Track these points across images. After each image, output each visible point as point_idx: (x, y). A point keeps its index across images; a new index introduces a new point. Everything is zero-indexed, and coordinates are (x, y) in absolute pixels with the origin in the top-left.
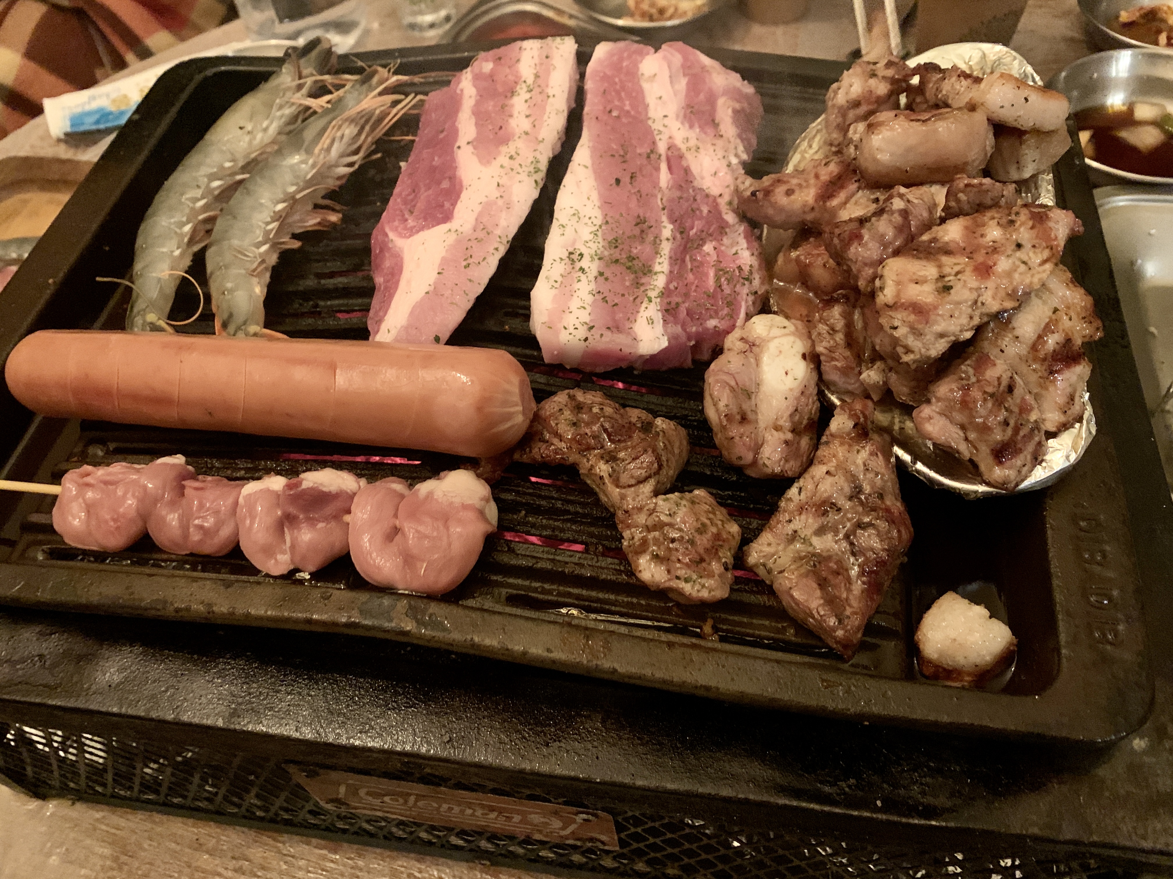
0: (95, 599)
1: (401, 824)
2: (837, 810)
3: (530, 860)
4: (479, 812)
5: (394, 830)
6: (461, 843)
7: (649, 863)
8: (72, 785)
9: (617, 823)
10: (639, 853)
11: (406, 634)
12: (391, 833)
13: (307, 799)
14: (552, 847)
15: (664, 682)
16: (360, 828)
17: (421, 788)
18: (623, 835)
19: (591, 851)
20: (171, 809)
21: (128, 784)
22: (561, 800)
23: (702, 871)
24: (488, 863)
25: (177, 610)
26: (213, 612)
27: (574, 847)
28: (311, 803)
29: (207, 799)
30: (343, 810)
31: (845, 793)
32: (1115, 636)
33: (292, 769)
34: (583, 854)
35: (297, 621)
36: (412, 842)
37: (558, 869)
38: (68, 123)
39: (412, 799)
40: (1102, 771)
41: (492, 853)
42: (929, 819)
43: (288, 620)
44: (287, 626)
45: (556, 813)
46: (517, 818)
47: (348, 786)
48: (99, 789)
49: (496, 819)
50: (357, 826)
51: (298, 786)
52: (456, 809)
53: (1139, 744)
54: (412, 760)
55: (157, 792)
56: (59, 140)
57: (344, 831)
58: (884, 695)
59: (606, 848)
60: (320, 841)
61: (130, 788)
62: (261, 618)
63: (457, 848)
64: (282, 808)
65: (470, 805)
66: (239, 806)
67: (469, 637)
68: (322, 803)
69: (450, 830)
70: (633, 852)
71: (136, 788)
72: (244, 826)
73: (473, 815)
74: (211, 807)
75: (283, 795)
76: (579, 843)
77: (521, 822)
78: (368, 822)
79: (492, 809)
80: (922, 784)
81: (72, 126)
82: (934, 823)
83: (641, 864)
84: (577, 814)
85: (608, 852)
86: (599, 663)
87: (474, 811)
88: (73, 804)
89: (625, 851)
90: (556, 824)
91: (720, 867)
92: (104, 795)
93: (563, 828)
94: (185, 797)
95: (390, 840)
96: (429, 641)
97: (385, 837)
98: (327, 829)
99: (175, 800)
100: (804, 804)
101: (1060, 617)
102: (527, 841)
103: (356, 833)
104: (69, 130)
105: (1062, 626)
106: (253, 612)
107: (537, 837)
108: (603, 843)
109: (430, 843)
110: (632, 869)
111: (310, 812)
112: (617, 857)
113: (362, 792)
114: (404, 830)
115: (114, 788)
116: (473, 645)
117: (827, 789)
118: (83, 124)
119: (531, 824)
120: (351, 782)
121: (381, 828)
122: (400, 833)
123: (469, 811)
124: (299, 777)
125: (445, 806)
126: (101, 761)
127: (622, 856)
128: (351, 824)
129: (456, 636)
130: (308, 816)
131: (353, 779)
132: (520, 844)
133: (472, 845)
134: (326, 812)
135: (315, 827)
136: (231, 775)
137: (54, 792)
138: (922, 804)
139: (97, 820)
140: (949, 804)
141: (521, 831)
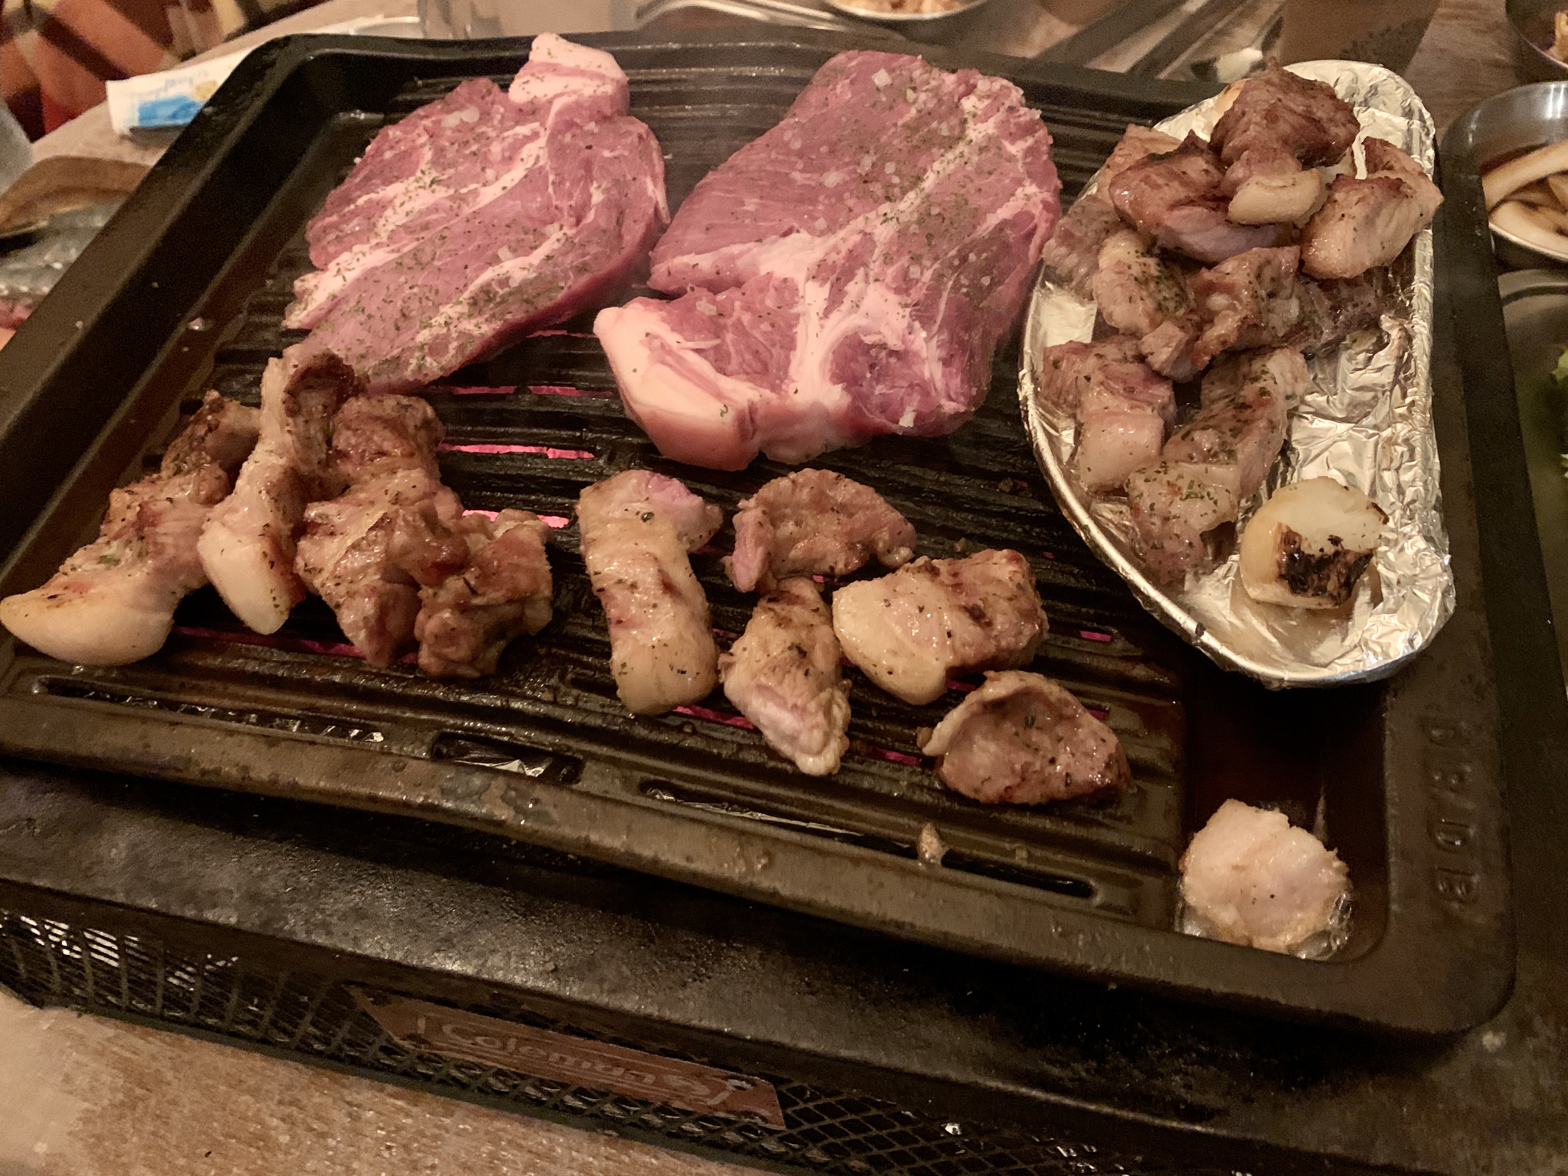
0: (98, 751)
1: (499, 1073)
2: (1068, 1101)
3: (670, 1135)
4: (600, 1067)
5: (492, 1080)
6: (579, 1104)
7: (826, 1150)
8: (77, 991)
9: (781, 1095)
10: (812, 1137)
11: (500, 824)
12: (487, 1083)
13: (378, 1032)
14: (699, 1119)
15: (842, 912)
16: (448, 1075)
17: (523, 1030)
18: (789, 1111)
19: (748, 1128)
20: (203, 1032)
21: (150, 995)
22: (705, 1060)
23: (897, 1167)
24: (615, 1134)
25: (204, 772)
26: (250, 779)
27: (728, 1122)
28: (383, 1037)
29: (250, 1023)
30: (424, 1049)
31: (1080, 1079)
32: (1468, 891)
33: (355, 992)
34: (739, 1131)
35: (357, 798)
36: (516, 1099)
37: (705, 1149)
38: (137, 115)
39: (512, 1043)
40: (1439, 1075)
41: (620, 1121)
42: (1193, 1122)
43: (346, 795)
44: (346, 804)
45: (699, 1076)
46: (649, 1079)
47: (428, 1019)
48: (113, 999)
49: (622, 1077)
50: (444, 1072)
51: (364, 1014)
52: (571, 1060)
53: (1491, 1040)
54: (504, 992)
55: (186, 1009)
56: (123, 137)
57: (427, 1078)
58: (1141, 950)
59: (768, 1126)
60: (396, 1089)
61: (151, 1001)
62: (312, 791)
63: (574, 1110)
64: (344, 1040)
65: (587, 1057)
66: (291, 1035)
67: (584, 834)
68: (397, 1040)
69: (564, 1086)
70: (804, 1133)
71: (159, 1001)
72: (300, 1061)
73: (591, 1069)
74: (254, 1033)
75: (347, 1025)
76: (732, 1117)
77: (654, 1084)
78: (458, 1067)
79: (617, 1064)
80: (1186, 1074)
81: (141, 119)
82: (1198, 1128)
83: (815, 1151)
84: (727, 1078)
85: (771, 1132)
86: (755, 880)
87: (594, 1064)
88: (80, 1016)
89: (794, 1132)
90: (701, 1090)
91: (920, 1163)
92: (119, 1008)
93: (712, 1096)
94: (221, 1018)
95: (487, 1093)
96: (530, 835)
97: (480, 1090)
98: (405, 1074)
99: (210, 1021)
100: (1023, 1090)
101: (1392, 860)
102: (664, 1109)
103: (441, 1081)
104: (136, 124)
105: (1394, 873)
106: (301, 781)
107: (677, 1104)
108: (763, 1119)
109: (539, 1102)
110: (803, 1156)
111: (383, 1049)
112: (784, 1139)
113: (447, 1029)
114: (504, 1083)
115: (131, 999)
116: (588, 845)
117: (1056, 1071)
118: (155, 117)
119: (668, 1087)
120: (432, 1014)
121: (476, 1077)
122: (500, 1086)
123: (586, 1065)
124: (364, 1002)
125: (556, 1056)
126: (114, 964)
127: (789, 1138)
128: (435, 1069)
129: (568, 832)
130: (381, 1055)
131: (434, 1011)
132: (657, 1111)
133: (594, 1109)
134: (404, 1052)
135: (388, 1069)
136: (278, 994)
137: (54, 998)
138: (1185, 1101)
139: (109, 1040)
140: (1220, 1104)
141: (657, 1096)
